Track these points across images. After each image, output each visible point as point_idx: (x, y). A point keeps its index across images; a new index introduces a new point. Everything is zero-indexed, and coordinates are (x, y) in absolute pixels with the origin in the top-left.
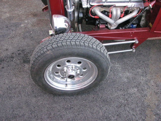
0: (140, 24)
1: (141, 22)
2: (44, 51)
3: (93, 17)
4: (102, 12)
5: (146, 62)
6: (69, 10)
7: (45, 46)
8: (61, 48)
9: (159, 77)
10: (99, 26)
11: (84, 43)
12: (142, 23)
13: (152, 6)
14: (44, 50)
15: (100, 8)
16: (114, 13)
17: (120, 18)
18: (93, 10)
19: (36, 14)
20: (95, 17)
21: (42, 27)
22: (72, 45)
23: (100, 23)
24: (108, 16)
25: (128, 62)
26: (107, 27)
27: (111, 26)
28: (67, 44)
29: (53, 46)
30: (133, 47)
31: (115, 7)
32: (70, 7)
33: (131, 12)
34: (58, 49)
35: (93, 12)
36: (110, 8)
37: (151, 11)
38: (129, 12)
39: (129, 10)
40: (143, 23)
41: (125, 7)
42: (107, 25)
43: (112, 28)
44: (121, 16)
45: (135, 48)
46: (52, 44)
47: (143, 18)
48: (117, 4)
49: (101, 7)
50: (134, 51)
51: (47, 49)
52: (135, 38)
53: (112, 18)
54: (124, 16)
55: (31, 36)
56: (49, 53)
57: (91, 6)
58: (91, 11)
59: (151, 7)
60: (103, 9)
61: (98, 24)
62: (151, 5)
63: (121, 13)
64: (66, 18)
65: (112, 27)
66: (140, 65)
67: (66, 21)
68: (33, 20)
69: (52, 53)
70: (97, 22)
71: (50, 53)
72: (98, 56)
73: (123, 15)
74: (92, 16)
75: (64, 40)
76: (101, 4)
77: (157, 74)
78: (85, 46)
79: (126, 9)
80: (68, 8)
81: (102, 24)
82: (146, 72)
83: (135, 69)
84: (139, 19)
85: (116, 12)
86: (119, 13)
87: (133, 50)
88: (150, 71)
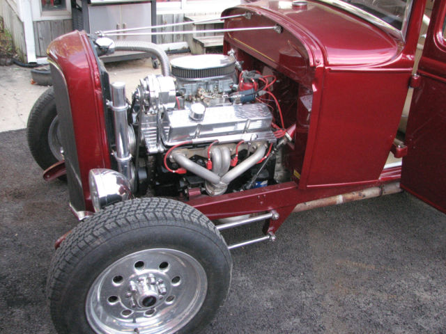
0: (275, 178)
1: (275, 174)
2: (87, 241)
3: (174, 171)
4: (191, 159)
5: (304, 262)
6: (121, 157)
7: (86, 231)
8: (126, 229)
9: (340, 286)
10: (186, 192)
11: (172, 213)
12: (278, 175)
13: (291, 136)
14: (86, 239)
15: (186, 150)
16: (217, 158)
17: (231, 168)
18: (171, 157)
19: (20, 193)
20: (177, 171)
21: (41, 221)
22: (148, 220)
23: (189, 184)
24: (205, 166)
25: (266, 267)
26: (205, 193)
27: (215, 188)
28: (137, 218)
29: (106, 226)
30: (270, 229)
31: (218, 144)
32: (125, 152)
33: (251, 154)
34: (119, 231)
35: (172, 161)
36: (207, 148)
37: (292, 147)
38: (249, 153)
39: (247, 149)
40: (281, 176)
41: (236, 143)
42: (204, 189)
43: (216, 193)
44: (231, 163)
45: (274, 231)
46: (102, 223)
47: (278, 166)
48: (221, 139)
49: (189, 148)
50: (273, 238)
51: (94, 235)
52: (270, 208)
53: (215, 168)
54: (237, 164)
55: (16, 242)
56: (99, 243)
57: (166, 149)
58: (168, 160)
59: (290, 139)
60: (193, 153)
61: (186, 187)
62: (288, 135)
63: (232, 157)
64: (117, 173)
65: (215, 190)
66: (292, 269)
67: (119, 181)
68: (16, 207)
69: (106, 243)
70: (182, 184)
71: (101, 243)
72: (204, 240)
73: (236, 159)
74: (171, 170)
75: (129, 211)
76: (187, 141)
77: (334, 280)
78: (176, 219)
79: (240, 148)
80: (119, 155)
81: (193, 186)
82: (309, 282)
83: (283, 278)
84: (269, 166)
85: (221, 156)
86: (227, 157)
87: (270, 236)
88: (318, 277)
